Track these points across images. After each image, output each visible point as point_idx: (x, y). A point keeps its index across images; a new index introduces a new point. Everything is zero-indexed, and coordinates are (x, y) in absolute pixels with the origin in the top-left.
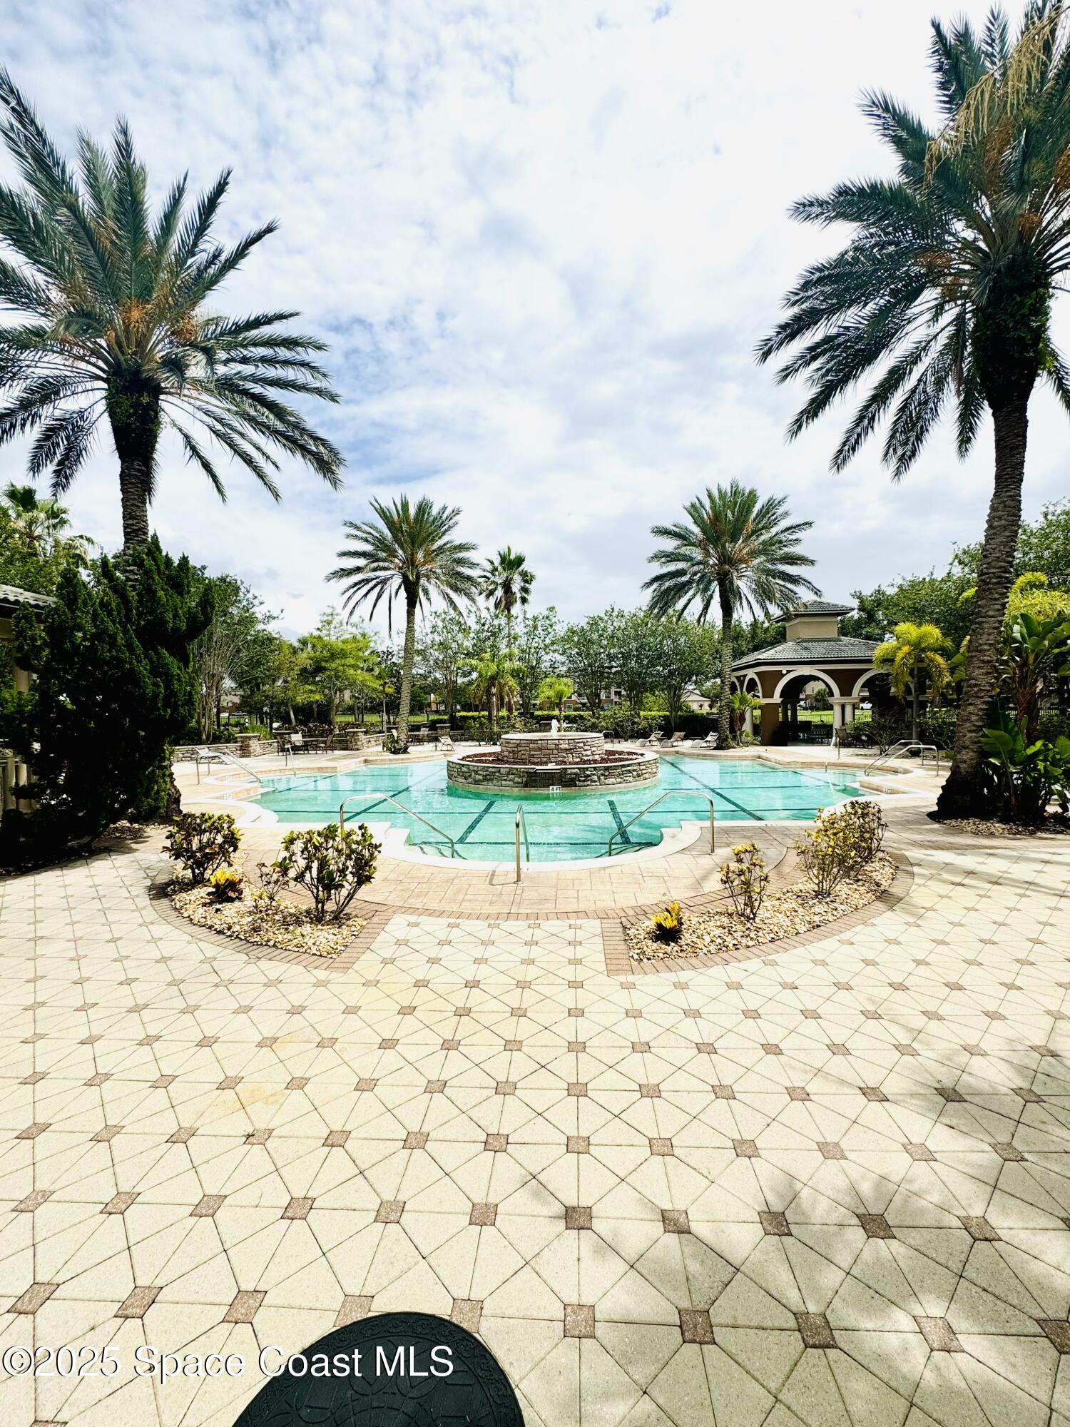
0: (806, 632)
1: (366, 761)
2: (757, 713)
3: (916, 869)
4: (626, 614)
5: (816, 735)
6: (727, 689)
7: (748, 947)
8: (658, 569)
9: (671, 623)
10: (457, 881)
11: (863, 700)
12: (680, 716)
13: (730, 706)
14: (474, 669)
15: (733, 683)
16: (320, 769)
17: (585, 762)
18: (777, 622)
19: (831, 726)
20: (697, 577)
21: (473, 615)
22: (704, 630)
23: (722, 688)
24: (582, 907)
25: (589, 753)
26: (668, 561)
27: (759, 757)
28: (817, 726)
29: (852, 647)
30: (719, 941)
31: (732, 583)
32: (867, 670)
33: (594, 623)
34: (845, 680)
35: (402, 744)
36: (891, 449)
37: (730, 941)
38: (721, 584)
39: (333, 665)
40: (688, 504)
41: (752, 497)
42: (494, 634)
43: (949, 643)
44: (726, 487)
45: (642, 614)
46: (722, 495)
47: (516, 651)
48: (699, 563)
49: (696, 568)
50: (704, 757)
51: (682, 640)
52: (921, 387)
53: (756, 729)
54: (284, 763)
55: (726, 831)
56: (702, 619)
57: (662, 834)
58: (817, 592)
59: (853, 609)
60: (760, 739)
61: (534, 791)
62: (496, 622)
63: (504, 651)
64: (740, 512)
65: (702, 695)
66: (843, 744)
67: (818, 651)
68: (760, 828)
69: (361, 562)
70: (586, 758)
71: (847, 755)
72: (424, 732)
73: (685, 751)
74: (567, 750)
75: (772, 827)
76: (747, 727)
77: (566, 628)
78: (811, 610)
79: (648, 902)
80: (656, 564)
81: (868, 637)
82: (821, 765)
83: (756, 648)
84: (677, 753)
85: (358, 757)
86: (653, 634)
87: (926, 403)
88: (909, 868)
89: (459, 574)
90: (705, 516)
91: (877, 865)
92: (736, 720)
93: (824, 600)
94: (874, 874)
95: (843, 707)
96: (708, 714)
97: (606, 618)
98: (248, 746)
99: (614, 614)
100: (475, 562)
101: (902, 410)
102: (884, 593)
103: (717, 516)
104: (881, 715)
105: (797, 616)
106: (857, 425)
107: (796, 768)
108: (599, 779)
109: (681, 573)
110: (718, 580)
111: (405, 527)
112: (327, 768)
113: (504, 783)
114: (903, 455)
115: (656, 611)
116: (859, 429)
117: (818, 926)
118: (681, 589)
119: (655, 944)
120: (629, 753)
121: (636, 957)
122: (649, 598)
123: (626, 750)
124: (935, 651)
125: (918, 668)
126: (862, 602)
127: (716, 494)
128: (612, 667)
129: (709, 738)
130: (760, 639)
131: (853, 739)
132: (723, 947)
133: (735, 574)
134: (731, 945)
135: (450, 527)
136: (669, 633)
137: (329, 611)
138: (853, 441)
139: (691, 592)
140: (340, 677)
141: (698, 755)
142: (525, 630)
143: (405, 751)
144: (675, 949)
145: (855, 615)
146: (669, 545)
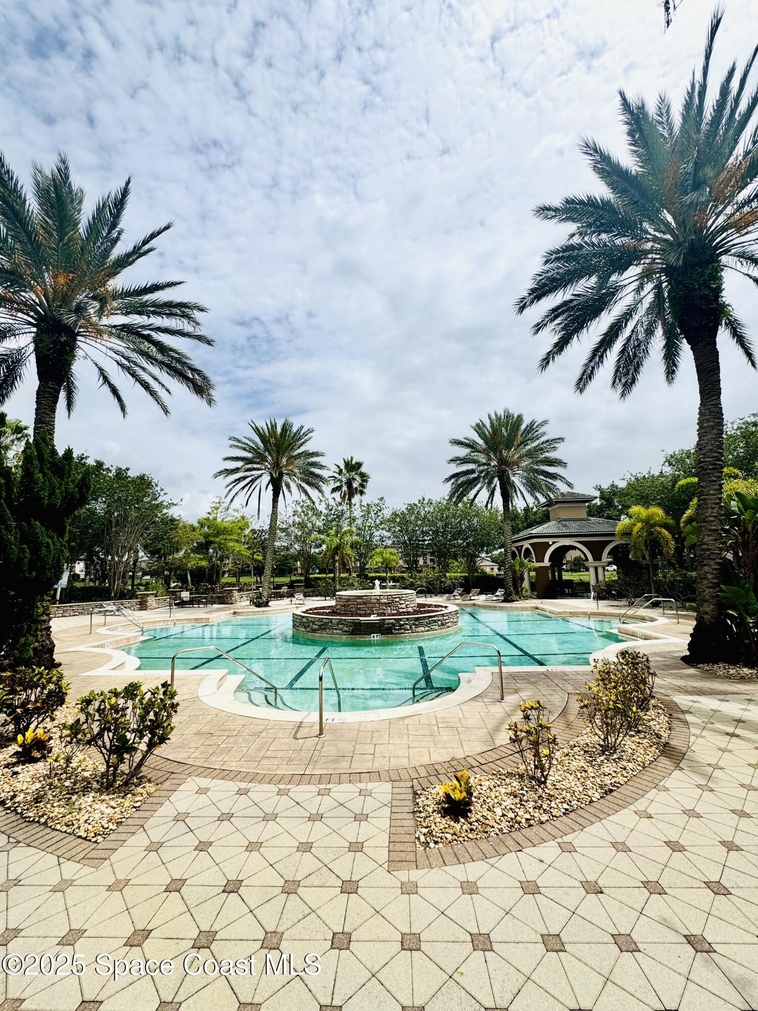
0: (563, 515)
1: (235, 613)
2: (533, 574)
3: (689, 717)
4: (434, 502)
5: (579, 590)
6: (509, 555)
7: (542, 823)
8: (455, 469)
9: (466, 508)
10: (264, 734)
11: (609, 564)
12: (476, 576)
13: (512, 568)
14: (323, 542)
15: (514, 551)
16: (196, 620)
17: (400, 614)
18: (543, 507)
19: (588, 583)
20: (483, 474)
21: (323, 503)
22: (490, 513)
23: (505, 555)
24: (377, 766)
25: (404, 606)
26: (462, 463)
27: (537, 608)
28: (578, 584)
29: (598, 525)
30: (511, 815)
31: (508, 478)
32: (611, 541)
33: (411, 508)
34: (596, 549)
35: (264, 599)
36: (617, 380)
37: (523, 815)
38: (500, 479)
39: (217, 540)
40: (474, 425)
41: (520, 419)
42: (338, 516)
43: (670, 521)
44: (501, 413)
45: (445, 502)
46: (499, 418)
47: (354, 529)
48: (484, 464)
49: (482, 468)
50: (495, 608)
51: (475, 520)
52: (634, 336)
53: (533, 586)
54: (169, 615)
55: (514, 677)
56: (489, 506)
57: (459, 679)
58: (570, 485)
59: (596, 498)
60: (536, 593)
61: (358, 638)
62: (340, 508)
63: (346, 528)
64: (512, 429)
65: (493, 562)
66: (599, 597)
67: (574, 528)
68: (543, 673)
69: (239, 464)
70: (401, 610)
71: (604, 606)
72: (284, 589)
73: (479, 603)
74: (386, 604)
75: (552, 672)
76: (526, 584)
77: (391, 512)
78: (568, 498)
79: (441, 760)
80: (453, 465)
81: (609, 517)
82: (585, 614)
83: (530, 526)
84: (474, 605)
85: (230, 609)
86: (454, 516)
87: (639, 345)
88: (681, 716)
89: (312, 473)
90: (487, 433)
91: (652, 713)
92: (518, 580)
93: (575, 491)
94: (651, 723)
95: (596, 569)
96: (497, 575)
97: (419, 505)
98: (146, 601)
99: (425, 502)
100: (324, 464)
101: (623, 352)
102: (616, 486)
103: (495, 431)
104: (626, 575)
105: (557, 502)
106: (591, 361)
107: (565, 617)
108: (411, 627)
109: (473, 471)
110: (498, 476)
111: (272, 440)
112: (202, 619)
113: (335, 631)
114: (626, 382)
115: (454, 500)
116: (592, 364)
117: (611, 791)
118: (472, 483)
119: (444, 821)
120: (436, 606)
121: (422, 839)
122: (449, 489)
123: (433, 604)
124: (661, 526)
125: (650, 540)
126: (601, 493)
127: (493, 417)
128: (425, 540)
129: (498, 593)
130: (531, 519)
131: (605, 593)
132: (514, 824)
133: (510, 472)
134: (523, 821)
135: (306, 441)
136: (465, 515)
137: (217, 500)
138: (589, 372)
139: (479, 486)
140: (222, 548)
141: (490, 607)
142: (362, 514)
143: (266, 604)
144: (465, 827)
145: (598, 502)
146: (463, 452)
